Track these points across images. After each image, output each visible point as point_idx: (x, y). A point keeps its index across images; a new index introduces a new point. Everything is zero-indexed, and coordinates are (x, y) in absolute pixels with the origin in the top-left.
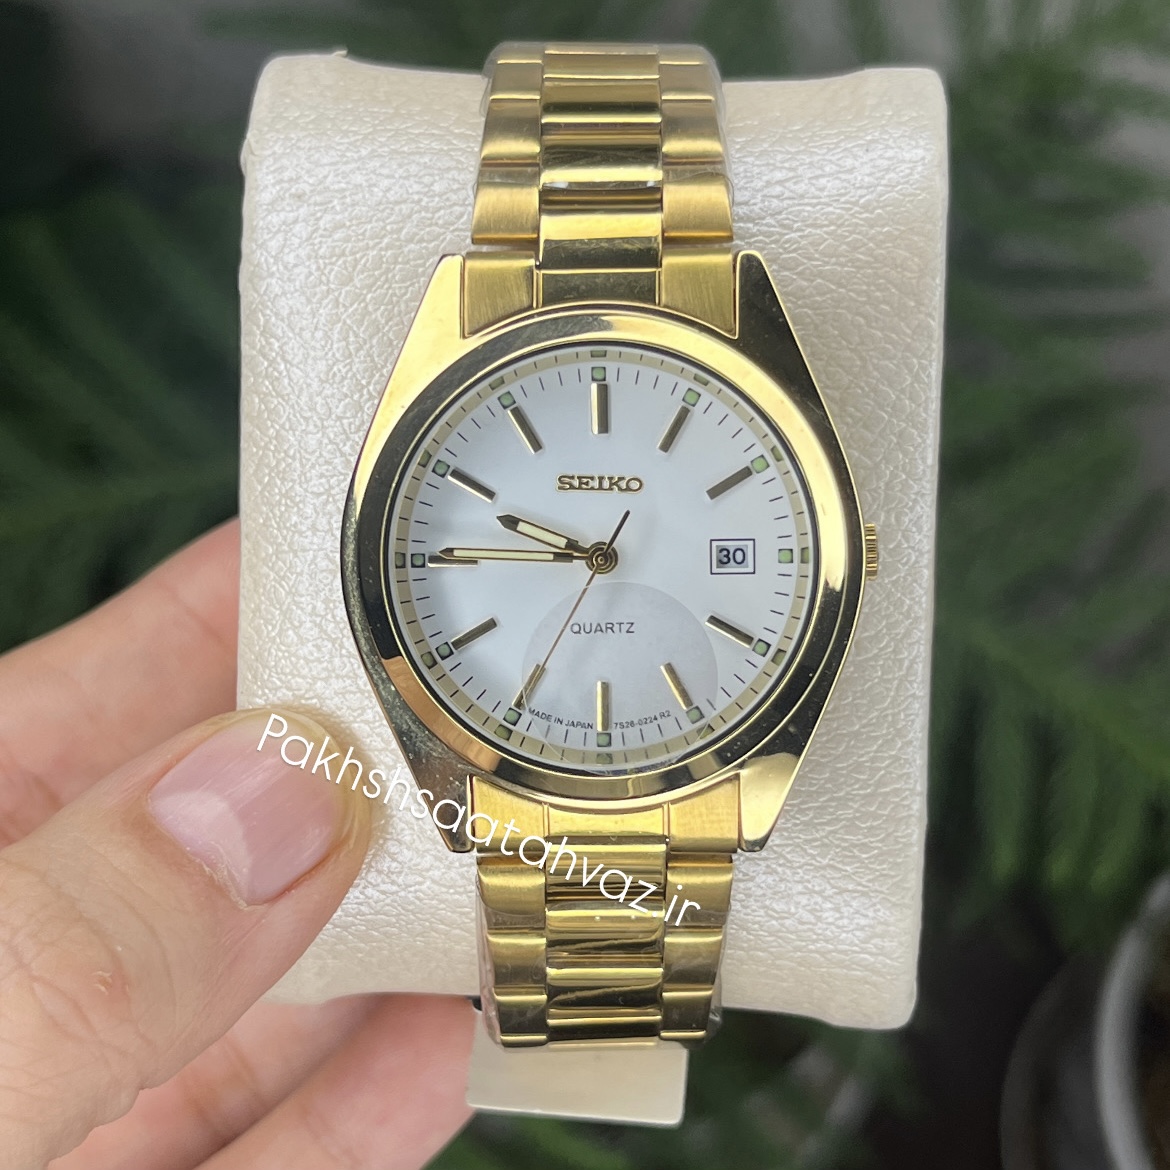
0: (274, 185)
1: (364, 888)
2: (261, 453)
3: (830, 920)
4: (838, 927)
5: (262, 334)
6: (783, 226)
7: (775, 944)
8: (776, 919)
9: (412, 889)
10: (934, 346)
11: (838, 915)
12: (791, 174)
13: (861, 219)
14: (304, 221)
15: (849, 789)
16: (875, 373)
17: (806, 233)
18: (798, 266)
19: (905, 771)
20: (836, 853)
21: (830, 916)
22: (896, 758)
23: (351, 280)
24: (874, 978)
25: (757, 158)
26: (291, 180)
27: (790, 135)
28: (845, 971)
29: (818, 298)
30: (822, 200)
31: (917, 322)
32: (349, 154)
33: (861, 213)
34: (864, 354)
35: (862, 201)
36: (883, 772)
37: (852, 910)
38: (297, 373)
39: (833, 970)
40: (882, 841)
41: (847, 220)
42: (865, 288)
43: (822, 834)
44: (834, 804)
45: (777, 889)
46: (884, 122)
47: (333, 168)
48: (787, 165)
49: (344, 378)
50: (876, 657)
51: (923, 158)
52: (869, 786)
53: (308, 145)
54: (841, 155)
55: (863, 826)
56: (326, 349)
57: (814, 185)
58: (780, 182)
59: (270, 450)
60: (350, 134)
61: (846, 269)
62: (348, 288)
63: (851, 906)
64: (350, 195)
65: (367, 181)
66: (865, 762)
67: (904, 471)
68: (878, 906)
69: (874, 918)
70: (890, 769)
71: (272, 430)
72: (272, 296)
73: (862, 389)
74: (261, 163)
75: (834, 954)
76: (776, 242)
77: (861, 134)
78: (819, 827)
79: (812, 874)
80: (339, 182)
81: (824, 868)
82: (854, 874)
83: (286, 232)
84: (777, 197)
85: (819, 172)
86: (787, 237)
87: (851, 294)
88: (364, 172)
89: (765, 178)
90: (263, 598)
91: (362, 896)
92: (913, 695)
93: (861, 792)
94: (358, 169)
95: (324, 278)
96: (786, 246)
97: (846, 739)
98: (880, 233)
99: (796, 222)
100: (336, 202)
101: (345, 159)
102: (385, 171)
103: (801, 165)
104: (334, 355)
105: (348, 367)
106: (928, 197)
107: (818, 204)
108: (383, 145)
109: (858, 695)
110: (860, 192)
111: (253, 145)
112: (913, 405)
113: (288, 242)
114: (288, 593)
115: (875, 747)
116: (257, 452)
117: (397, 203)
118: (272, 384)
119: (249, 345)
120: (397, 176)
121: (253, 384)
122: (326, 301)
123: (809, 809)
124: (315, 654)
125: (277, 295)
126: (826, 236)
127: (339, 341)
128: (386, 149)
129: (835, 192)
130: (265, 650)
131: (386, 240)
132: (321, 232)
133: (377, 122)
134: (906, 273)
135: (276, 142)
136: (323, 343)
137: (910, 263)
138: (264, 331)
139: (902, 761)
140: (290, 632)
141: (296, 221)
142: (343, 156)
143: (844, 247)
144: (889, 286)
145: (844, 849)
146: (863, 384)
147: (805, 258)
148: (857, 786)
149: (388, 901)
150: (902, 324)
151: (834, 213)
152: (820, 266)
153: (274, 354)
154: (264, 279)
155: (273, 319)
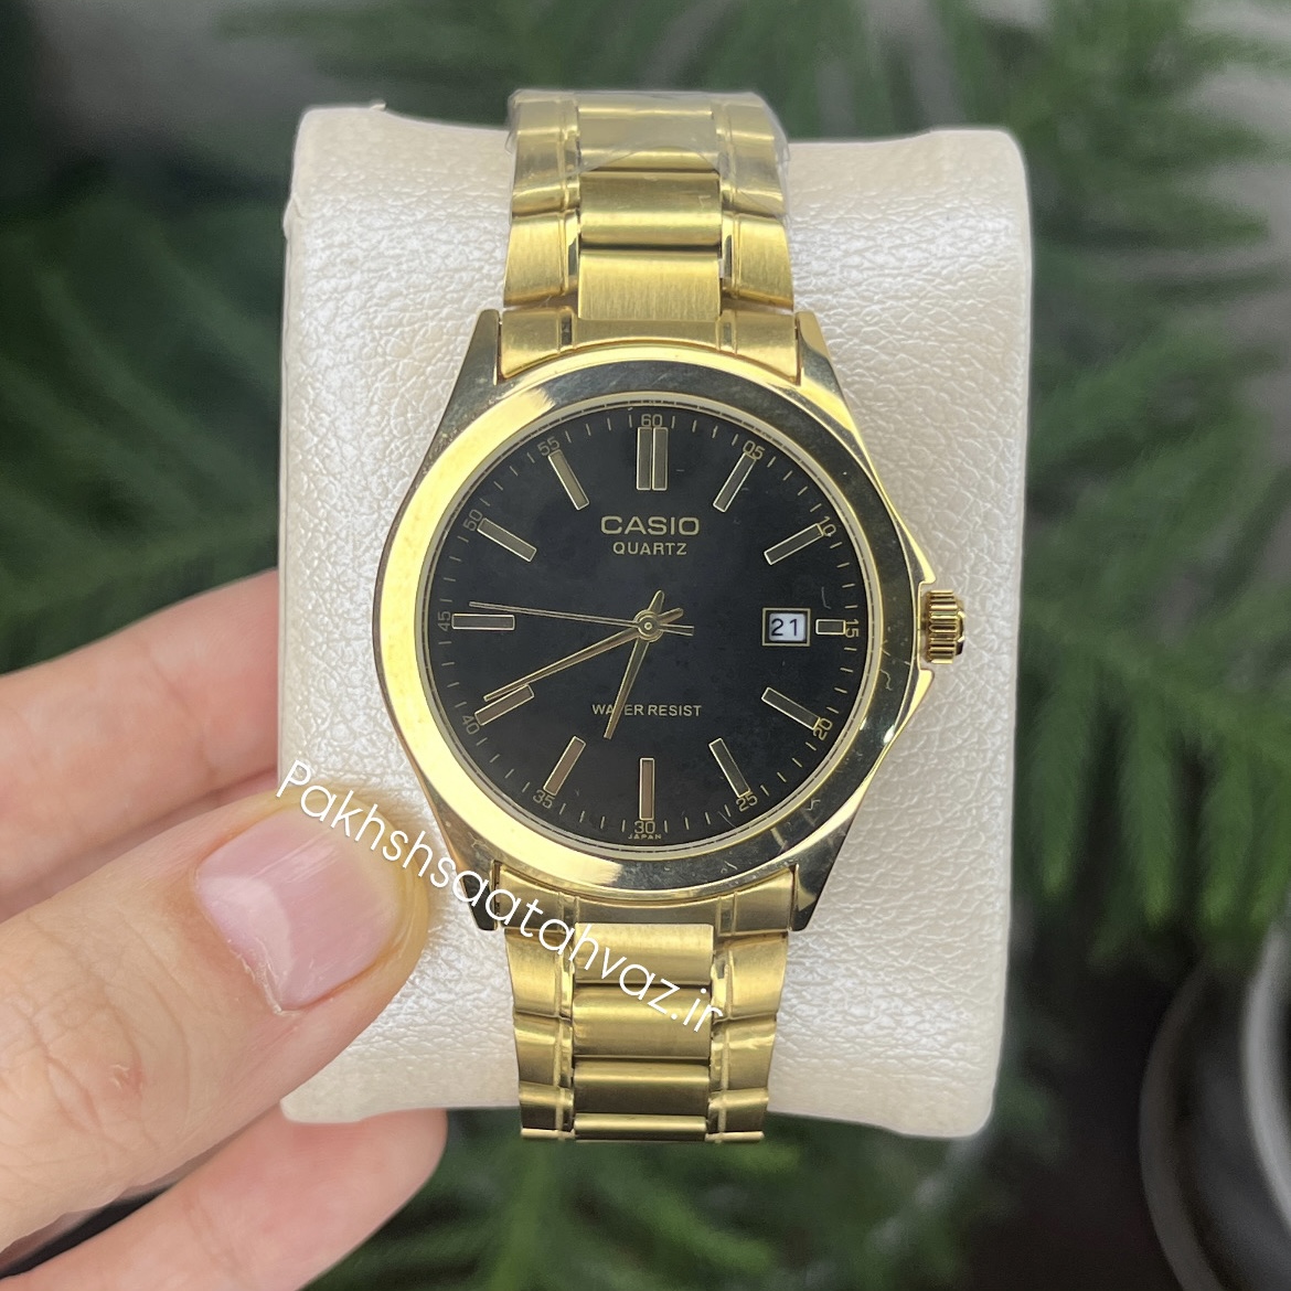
0: (323, 250)
1: (418, 997)
2: (310, 534)
3: (911, 1024)
4: (919, 1032)
5: (311, 408)
6: (864, 298)
7: (852, 1050)
8: (855, 1024)
9: (471, 997)
10: (1018, 423)
11: (918, 1019)
12: (871, 243)
13: (945, 291)
14: (357, 288)
15: (933, 886)
16: (960, 451)
17: (888, 305)
18: (881, 339)
19: (990, 866)
20: (919, 954)
21: (911, 1021)
22: (981, 854)
23: (410, 352)
24: (954, 1084)
25: (834, 225)
26: (342, 245)
27: (865, 202)
28: (924, 1077)
29: (902, 374)
30: (903, 271)
31: (1002, 399)
32: (403, 218)
33: (943, 285)
34: (949, 431)
35: (944, 272)
36: (966, 869)
37: (934, 1014)
38: (349, 451)
39: (908, 1076)
40: (965, 941)
41: (929, 292)
42: (949, 362)
43: (905, 933)
44: (917, 903)
45: (856, 993)
46: (963, 189)
47: (387, 232)
48: (864, 233)
49: (401, 456)
50: (959, 748)
51: (1007, 228)
52: (954, 883)
53: (359, 208)
54: (920, 224)
55: (947, 925)
56: (383, 425)
57: (893, 255)
58: (859, 252)
59: (320, 531)
60: (404, 197)
61: (930, 343)
62: (406, 361)
63: (933, 1009)
64: (407, 261)
65: (424, 246)
66: (948, 858)
67: (989, 553)
68: (962, 1009)
69: (956, 1022)
70: (974, 865)
71: (322, 511)
72: (323, 368)
73: (947, 468)
74: (309, 226)
75: (913, 1060)
76: (857, 314)
77: (940, 202)
78: (901, 927)
79: (893, 976)
80: (394, 248)
81: (906, 969)
82: (937, 975)
83: (338, 300)
84: (856, 267)
85: (898, 242)
86: (868, 309)
87: (935, 369)
88: (421, 237)
89: (843, 247)
90: (312, 690)
91: (416, 1006)
92: (996, 788)
93: (945, 890)
94: (414, 233)
95: (380, 350)
96: (868, 318)
97: (930, 834)
98: (964, 306)
99: (877, 293)
100: (391, 269)
101: (399, 223)
102: (443, 237)
103: (880, 233)
104: (391, 431)
105: (407, 444)
106: (1013, 268)
107: (899, 275)
108: (438, 208)
109: (943, 788)
110: (942, 263)
111: (300, 206)
112: (999, 486)
113: (340, 312)
114: (339, 685)
115: (958, 843)
116: (306, 534)
117: (457, 270)
118: (323, 462)
119: (297, 420)
120: (456, 241)
121: (302, 462)
122: (383, 374)
123: (892, 908)
124: (370, 749)
125: (327, 367)
126: (908, 309)
127: (396, 416)
128: (442, 213)
129: (916, 263)
130: (313, 746)
131: (445, 311)
132: (375, 301)
133: (430, 183)
134: (991, 348)
135: (324, 204)
136: (378, 418)
137: (995, 337)
138: (314, 405)
139: (986, 857)
140: (342, 726)
141: (348, 289)
142: (396, 220)
143: (927, 320)
144: (974, 361)
145: (928, 949)
146: (948, 463)
147: (887, 331)
148: (941, 883)
149: (444, 1010)
150: (987, 401)
151: (915, 285)
152: (903, 340)
153: (324, 430)
154: (313, 350)
155: (324, 392)
